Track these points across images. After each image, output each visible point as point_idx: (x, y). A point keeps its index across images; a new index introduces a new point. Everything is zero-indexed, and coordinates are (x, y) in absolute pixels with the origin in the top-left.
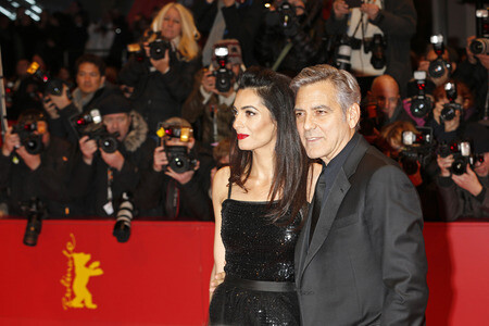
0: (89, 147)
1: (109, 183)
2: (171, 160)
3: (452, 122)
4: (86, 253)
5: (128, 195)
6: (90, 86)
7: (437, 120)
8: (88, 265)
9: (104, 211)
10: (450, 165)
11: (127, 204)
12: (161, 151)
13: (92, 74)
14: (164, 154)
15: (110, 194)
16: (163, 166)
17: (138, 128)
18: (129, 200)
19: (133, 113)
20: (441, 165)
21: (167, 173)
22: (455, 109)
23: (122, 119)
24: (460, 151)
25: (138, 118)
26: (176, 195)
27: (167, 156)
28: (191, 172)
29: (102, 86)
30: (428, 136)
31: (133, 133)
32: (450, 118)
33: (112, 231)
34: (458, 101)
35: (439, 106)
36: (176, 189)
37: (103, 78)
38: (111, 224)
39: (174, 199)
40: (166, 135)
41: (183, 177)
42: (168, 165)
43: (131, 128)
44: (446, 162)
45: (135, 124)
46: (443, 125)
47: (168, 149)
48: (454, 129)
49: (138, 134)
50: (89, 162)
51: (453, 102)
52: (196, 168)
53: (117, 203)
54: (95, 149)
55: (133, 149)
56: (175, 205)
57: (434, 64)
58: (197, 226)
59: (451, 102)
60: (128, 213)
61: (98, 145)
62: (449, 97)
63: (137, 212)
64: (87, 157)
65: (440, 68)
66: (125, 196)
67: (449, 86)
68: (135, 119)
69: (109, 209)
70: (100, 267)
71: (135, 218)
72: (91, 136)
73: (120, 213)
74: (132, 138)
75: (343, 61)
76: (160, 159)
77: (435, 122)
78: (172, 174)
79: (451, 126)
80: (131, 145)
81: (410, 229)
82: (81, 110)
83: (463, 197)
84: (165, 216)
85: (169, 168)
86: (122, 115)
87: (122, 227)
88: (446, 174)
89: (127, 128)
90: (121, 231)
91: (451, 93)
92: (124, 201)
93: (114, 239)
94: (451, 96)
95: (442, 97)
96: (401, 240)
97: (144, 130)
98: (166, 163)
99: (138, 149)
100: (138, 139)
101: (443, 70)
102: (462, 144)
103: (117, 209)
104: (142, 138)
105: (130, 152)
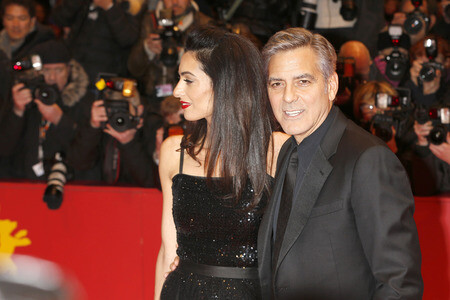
0: (22, 97)
1: (40, 141)
2: (110, 116)
3: (432, 84)
4: (12, 220)
5: (61, 156)
6: (20, 31)
7: (414, 80)
8: (13, 233)
9: (33, 172)
10: (427, 133)
11: (60, 166)
12: (101, 106)
13: (20, 18)
14: (103, 109)
15: (41, 153)
16: (102, 123)
17: (78, 80)
18: (63, 162)
19: (73, 62)
20: (418, 132)
21: (106, 131)
22: (435, 69)
23: (61, 70)
24: (440, 118)
25: (78, 69)
26: (116, 156)
27: (107, 112)
28: (133, 131)
29: (32, 29)
30: (405, 99)
31: (71, 86)
32: (430, 78)
33: (42, 196)
34: (439, 59)
35: (417, 65)
36: (116, 150)
37: (34, 20)
38: (42, 188)
39: (113, 161)
40: (106, 88)
41: (125, 136)
42: (107, 122)
43: (70, 80)
44: (424, 129)
45: (75, 76)
46: (421, 86)
47: (108, 104)
48: (433, 91)
49: (77, 87)
50: (20, 113)
51: (434, 61)
52: (139, 126)
53: (49, 164)
54: (29, 100)
55: (71, 103)
56: (115, 167)
57: (410, 17)
58: (138, 193)
59: (431, 61)
60: (60, 176)
61: (34, 96)
62: (428, 55)
63: (70, 176)
64: (18, 107)
65: (417, 22)
66: (58, 157)
67: (429, 43)
68: (74, 70)
69: (38, 169)
70: (28, 236)
71: (69, 182)
72: (27, 85)
73: (52, 176)
74: (70, 90)
75: (309, 10)
76: (98, 114)
77: (412, 83)
78: (112, 132)
79: (430, 88)
80: (70, 99)
81: (403, 217)
82: (9, 56)
83: (442, 169)
84: (103, 181)
85: (108, 126)
86: (61, 65)
87: (54, 192)
88: (424, 143)
89: (65, 80)
90: (53, 197)
91: (431, 51)
92: (57, 162)
93: (45, 205)
94: (431, 54)
95: (421, 55)
96: (395, 230)
97: (85, 82)
98: (105, 119)
99: (77, 104)
100: (77, 92)
101: (420, 24)
102: (442, 111)
103: (48, 171)
104: (82, 92)
105: (67, 107)
